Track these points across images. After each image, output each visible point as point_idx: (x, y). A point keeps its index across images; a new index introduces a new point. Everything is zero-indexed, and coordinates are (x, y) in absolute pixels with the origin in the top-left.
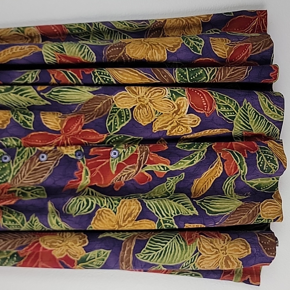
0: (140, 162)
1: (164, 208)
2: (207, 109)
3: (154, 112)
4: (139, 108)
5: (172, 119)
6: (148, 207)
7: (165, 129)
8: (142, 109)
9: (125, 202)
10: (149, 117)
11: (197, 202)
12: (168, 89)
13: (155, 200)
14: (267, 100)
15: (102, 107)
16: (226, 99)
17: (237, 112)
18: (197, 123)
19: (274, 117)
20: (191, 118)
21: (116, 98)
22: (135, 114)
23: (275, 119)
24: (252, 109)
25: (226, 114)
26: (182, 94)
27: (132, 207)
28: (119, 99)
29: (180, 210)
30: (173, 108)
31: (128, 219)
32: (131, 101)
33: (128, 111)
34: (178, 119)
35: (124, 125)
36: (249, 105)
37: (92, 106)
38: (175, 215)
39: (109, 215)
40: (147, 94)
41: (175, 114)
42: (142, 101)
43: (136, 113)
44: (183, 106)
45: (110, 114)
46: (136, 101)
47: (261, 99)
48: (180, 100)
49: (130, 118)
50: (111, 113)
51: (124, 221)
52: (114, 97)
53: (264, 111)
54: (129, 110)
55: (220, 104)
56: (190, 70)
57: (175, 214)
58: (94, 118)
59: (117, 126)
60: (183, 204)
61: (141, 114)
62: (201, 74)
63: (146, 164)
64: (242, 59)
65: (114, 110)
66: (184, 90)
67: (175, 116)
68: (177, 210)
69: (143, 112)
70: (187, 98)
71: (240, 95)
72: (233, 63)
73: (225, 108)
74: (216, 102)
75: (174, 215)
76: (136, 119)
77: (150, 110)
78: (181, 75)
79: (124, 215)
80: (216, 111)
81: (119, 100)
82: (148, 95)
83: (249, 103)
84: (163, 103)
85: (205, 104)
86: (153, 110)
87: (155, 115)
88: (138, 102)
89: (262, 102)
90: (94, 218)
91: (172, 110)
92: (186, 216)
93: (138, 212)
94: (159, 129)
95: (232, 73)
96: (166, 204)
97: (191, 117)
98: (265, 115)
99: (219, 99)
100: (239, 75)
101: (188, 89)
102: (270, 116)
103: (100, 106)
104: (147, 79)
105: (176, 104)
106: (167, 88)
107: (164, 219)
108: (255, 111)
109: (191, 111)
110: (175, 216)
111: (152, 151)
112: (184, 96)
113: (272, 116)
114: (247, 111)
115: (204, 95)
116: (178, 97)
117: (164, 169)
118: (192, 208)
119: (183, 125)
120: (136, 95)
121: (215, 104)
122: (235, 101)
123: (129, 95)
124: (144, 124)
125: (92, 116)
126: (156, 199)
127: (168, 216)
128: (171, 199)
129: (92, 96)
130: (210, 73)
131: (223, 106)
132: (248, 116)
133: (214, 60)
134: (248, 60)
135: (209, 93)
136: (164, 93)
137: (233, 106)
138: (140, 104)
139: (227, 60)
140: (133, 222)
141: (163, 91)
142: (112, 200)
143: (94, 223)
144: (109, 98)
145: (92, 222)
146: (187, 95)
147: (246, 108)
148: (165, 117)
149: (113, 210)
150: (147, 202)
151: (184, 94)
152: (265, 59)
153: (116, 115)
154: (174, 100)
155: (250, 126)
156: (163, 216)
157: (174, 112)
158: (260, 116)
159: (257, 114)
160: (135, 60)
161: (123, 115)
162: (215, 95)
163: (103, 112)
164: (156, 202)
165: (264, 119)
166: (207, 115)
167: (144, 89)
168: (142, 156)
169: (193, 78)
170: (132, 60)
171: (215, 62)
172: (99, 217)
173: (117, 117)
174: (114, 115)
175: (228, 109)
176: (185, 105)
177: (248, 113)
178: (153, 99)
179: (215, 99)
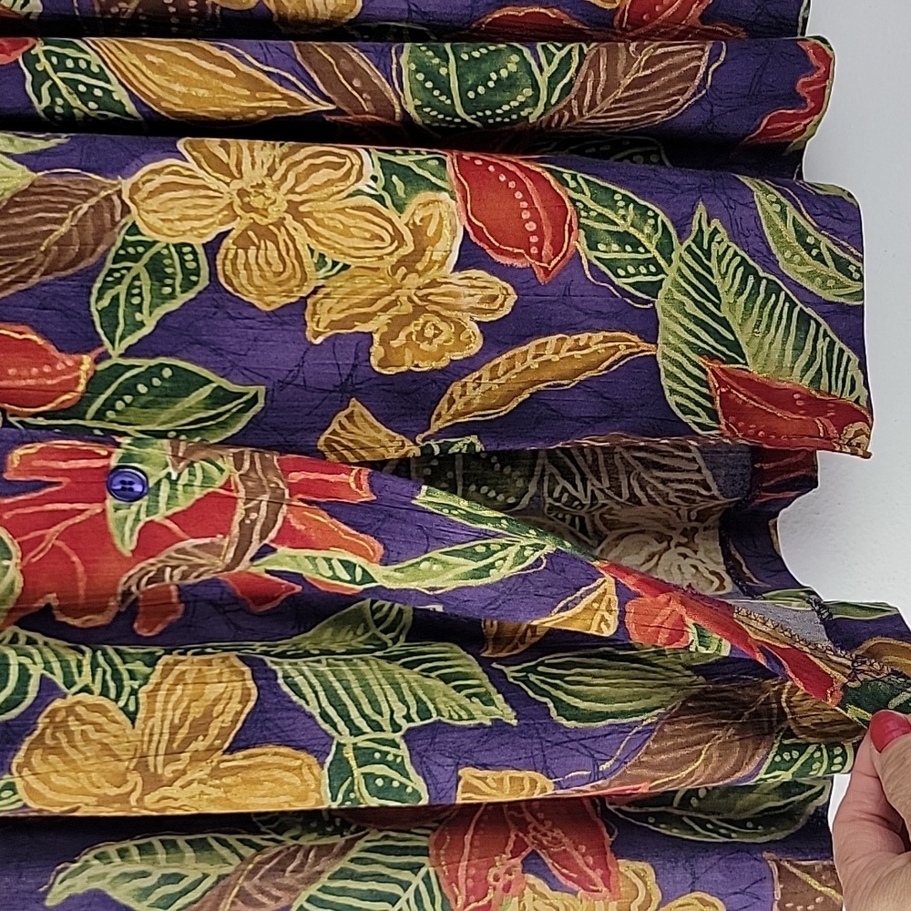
0: (246, 530)
1: (357, 691)
2: (540, 250)
3: (309, 261)
4: (244, 242)
5: (392, 290)
6: (286, 689)
7: (361, 328)
8: (258, 248)
9: (180, 668)
10: (289, 279)
11: (510, 672)
12: (370, 153)
13: (319, 661)
14: (791, 212)
15: (75, 233)
16: (621, 204)
17: (670, 262)
18: (502, 305)
19: (824, 286)
20: (473, 287)
21: (135, 188)
22: (224, 265)
23: (827, 295)
24: (731, 252)
25: (622, 272)
26: (433, 179)
27: (213, 691)
28: (151, 194)
29: (432, 700)
30: (396, 244)
31: (193, 746)
32: (205, 207)
33: (194, 253)
34: (419, 288)
35: (173, 306)
36: (716, 231)
37: (29, 231)
38: (412, 725)
39: (99, 728)
40: (277, 176)
41: (403, 270)
42: (255, 210)
43: (228, 262)
44: (439, 234)
45: (109, 265)
46: (231, 204)
47: (767, 205)
48: (426, 205)
49: (204, 281)
50: (117, 259)
51: (172, 755)
52: (126, 185)
53: (779, 257)
54: (200, 251)
55: (597, 225)
56: (465, 57)
57: (408, 718)
58: (36, 279)
59: (141, 312)
60: (446, 679)
61: (254, 267)
62: (510, 75)
63: (272, 541)
64: (679, 16)
65: (131, 250)
66: (442, 163)
67: (403, 279)
68: (419, 700)
69: (261, 261)
70: (453, 198)
71: (677, 186)
72: (642, 30)
73: (615, 247)
74: (579, 216)
75: (405, 725)
76: (231, 285)
77: (292, 253)
78: (425, 80)
79: (172, 725)
80: (581, 258)
81: (153, 203)
82: (284, 177)
83: (716, 223)
84: (350, 222)
85: (531, 226)
86: (305, 253)
87: (317, 270)
88: (239, 212)
89: (769, 218)
90: (28, 740)
91: (391, 254)
92: (464, 728)
93: (241, 712)
94: (332, 324)
95: (641, 74)
96: (370, 676)
97: (475, 283)
98: (783, 277)
99: (591, 204)
100: (671, 83)
101: (459, 158)
102: (804, 282)
103: (63, 229)
104: (276, 91)
105: (407, 225)
106: (367, 150)
107: (361, 741)
108: (743, 258)
109: (470, 257)
110: (410, 730)
111: (300, 496)
112: (440, 189)
113: (813, 281)
114: (709, 260)
115: (528, 183)
116: (417, 192)
117: (353, 574)
118: (487, 693)
119: (443, 313)
120: (228, 180)
121: (575, 226)
122: (658, 211)
123: (197, 178)
124: (268, 305)
125: (25, 271)
126: (323, 658)
127: (377, 727)
128: (391, 659)
129: (21, 177)
130: (549, 70)
131: (609, 238)
132: (714, 282)
133: (564, 16)
134: (704, 18)
135: (547, 175)
136: (354, 172)
137: (649, 237)
138: (246, 223)
139: (618, 17)
140: (217, 756)
141: (348, 165)
142: (117, 660)
143: (27, 763)
144: (104, 188)
145: (19, 758)
146: (455, 183)
147: (705, 247)
148: (360, 283)
149: (121, 703)
150: (281, 668)
151: (443, 179)
152: (774, 17)
153: (139, 267)
154: (400, 208)
155: (724, 322)
156: (356, 731)
157: (401, 262)
158: (764, 282)
159: (749, 271)
160: (222, 9)
161: (169, 270)
162: (572, 184)
163: (80, 256)
164: (322, 668)
165: (782, 296)
166: (540, 276)
167: (266, 151)
168: (257, 509)
169: (477, 93)
170: (210, 12)
171: (570, 27)
172: (54, 737)
173: (145, 276)
174: (129, 269)
175: (628, 248)
176: (446, 232)
177: (715, 271)
178: (305, 197)
179: (573, 201)
